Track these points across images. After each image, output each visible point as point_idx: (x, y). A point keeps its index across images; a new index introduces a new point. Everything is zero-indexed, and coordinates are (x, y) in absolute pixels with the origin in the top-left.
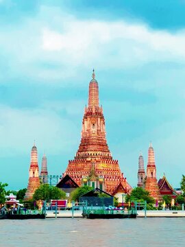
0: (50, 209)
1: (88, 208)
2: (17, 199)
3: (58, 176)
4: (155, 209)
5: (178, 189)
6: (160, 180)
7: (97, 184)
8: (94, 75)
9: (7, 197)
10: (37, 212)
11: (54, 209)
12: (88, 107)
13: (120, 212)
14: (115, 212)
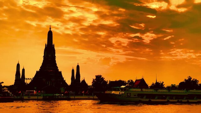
0: (26, 95)
1: (46, 95)
2: (8, 90)
3: (30, 79)
4: (79, 95)
5: (91, 86)
6: (82, 81)
7: (51, 83)
8: (50, 28)
9: (3, 89)
10: (19, 97)
11: (28, 95)
12: (47, 44)
13: (62, 97)
14: (59, 97)
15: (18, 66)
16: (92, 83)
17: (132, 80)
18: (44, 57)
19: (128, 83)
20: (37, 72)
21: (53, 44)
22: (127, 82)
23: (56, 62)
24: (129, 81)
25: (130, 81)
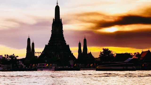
2: (22, 63)
3: (40, 52)
8: (57, 3)
12: (54, 19)
15: (29, 40)
16: (100, 55)
17: (138, 53)
18: (52, 31)
19: (135, 55)
20: (46, 46)
21: (60, 19)
22: (133, 55)
23: (63, 35)
24: (135, 53)
25: (137, 53)
